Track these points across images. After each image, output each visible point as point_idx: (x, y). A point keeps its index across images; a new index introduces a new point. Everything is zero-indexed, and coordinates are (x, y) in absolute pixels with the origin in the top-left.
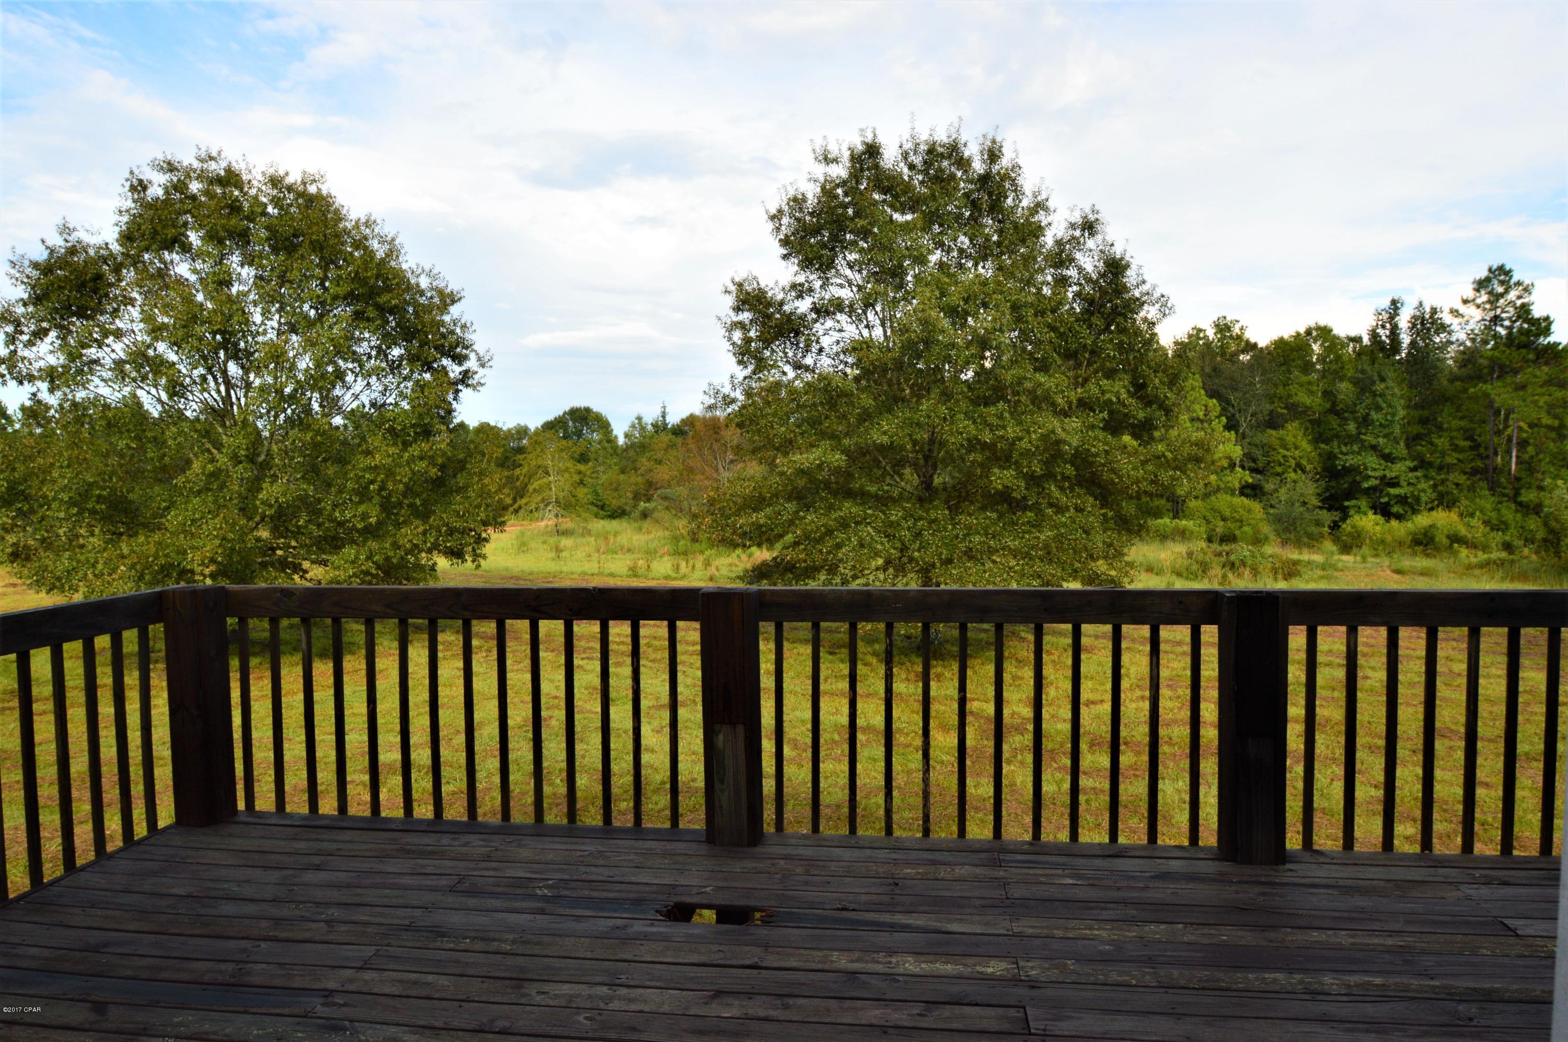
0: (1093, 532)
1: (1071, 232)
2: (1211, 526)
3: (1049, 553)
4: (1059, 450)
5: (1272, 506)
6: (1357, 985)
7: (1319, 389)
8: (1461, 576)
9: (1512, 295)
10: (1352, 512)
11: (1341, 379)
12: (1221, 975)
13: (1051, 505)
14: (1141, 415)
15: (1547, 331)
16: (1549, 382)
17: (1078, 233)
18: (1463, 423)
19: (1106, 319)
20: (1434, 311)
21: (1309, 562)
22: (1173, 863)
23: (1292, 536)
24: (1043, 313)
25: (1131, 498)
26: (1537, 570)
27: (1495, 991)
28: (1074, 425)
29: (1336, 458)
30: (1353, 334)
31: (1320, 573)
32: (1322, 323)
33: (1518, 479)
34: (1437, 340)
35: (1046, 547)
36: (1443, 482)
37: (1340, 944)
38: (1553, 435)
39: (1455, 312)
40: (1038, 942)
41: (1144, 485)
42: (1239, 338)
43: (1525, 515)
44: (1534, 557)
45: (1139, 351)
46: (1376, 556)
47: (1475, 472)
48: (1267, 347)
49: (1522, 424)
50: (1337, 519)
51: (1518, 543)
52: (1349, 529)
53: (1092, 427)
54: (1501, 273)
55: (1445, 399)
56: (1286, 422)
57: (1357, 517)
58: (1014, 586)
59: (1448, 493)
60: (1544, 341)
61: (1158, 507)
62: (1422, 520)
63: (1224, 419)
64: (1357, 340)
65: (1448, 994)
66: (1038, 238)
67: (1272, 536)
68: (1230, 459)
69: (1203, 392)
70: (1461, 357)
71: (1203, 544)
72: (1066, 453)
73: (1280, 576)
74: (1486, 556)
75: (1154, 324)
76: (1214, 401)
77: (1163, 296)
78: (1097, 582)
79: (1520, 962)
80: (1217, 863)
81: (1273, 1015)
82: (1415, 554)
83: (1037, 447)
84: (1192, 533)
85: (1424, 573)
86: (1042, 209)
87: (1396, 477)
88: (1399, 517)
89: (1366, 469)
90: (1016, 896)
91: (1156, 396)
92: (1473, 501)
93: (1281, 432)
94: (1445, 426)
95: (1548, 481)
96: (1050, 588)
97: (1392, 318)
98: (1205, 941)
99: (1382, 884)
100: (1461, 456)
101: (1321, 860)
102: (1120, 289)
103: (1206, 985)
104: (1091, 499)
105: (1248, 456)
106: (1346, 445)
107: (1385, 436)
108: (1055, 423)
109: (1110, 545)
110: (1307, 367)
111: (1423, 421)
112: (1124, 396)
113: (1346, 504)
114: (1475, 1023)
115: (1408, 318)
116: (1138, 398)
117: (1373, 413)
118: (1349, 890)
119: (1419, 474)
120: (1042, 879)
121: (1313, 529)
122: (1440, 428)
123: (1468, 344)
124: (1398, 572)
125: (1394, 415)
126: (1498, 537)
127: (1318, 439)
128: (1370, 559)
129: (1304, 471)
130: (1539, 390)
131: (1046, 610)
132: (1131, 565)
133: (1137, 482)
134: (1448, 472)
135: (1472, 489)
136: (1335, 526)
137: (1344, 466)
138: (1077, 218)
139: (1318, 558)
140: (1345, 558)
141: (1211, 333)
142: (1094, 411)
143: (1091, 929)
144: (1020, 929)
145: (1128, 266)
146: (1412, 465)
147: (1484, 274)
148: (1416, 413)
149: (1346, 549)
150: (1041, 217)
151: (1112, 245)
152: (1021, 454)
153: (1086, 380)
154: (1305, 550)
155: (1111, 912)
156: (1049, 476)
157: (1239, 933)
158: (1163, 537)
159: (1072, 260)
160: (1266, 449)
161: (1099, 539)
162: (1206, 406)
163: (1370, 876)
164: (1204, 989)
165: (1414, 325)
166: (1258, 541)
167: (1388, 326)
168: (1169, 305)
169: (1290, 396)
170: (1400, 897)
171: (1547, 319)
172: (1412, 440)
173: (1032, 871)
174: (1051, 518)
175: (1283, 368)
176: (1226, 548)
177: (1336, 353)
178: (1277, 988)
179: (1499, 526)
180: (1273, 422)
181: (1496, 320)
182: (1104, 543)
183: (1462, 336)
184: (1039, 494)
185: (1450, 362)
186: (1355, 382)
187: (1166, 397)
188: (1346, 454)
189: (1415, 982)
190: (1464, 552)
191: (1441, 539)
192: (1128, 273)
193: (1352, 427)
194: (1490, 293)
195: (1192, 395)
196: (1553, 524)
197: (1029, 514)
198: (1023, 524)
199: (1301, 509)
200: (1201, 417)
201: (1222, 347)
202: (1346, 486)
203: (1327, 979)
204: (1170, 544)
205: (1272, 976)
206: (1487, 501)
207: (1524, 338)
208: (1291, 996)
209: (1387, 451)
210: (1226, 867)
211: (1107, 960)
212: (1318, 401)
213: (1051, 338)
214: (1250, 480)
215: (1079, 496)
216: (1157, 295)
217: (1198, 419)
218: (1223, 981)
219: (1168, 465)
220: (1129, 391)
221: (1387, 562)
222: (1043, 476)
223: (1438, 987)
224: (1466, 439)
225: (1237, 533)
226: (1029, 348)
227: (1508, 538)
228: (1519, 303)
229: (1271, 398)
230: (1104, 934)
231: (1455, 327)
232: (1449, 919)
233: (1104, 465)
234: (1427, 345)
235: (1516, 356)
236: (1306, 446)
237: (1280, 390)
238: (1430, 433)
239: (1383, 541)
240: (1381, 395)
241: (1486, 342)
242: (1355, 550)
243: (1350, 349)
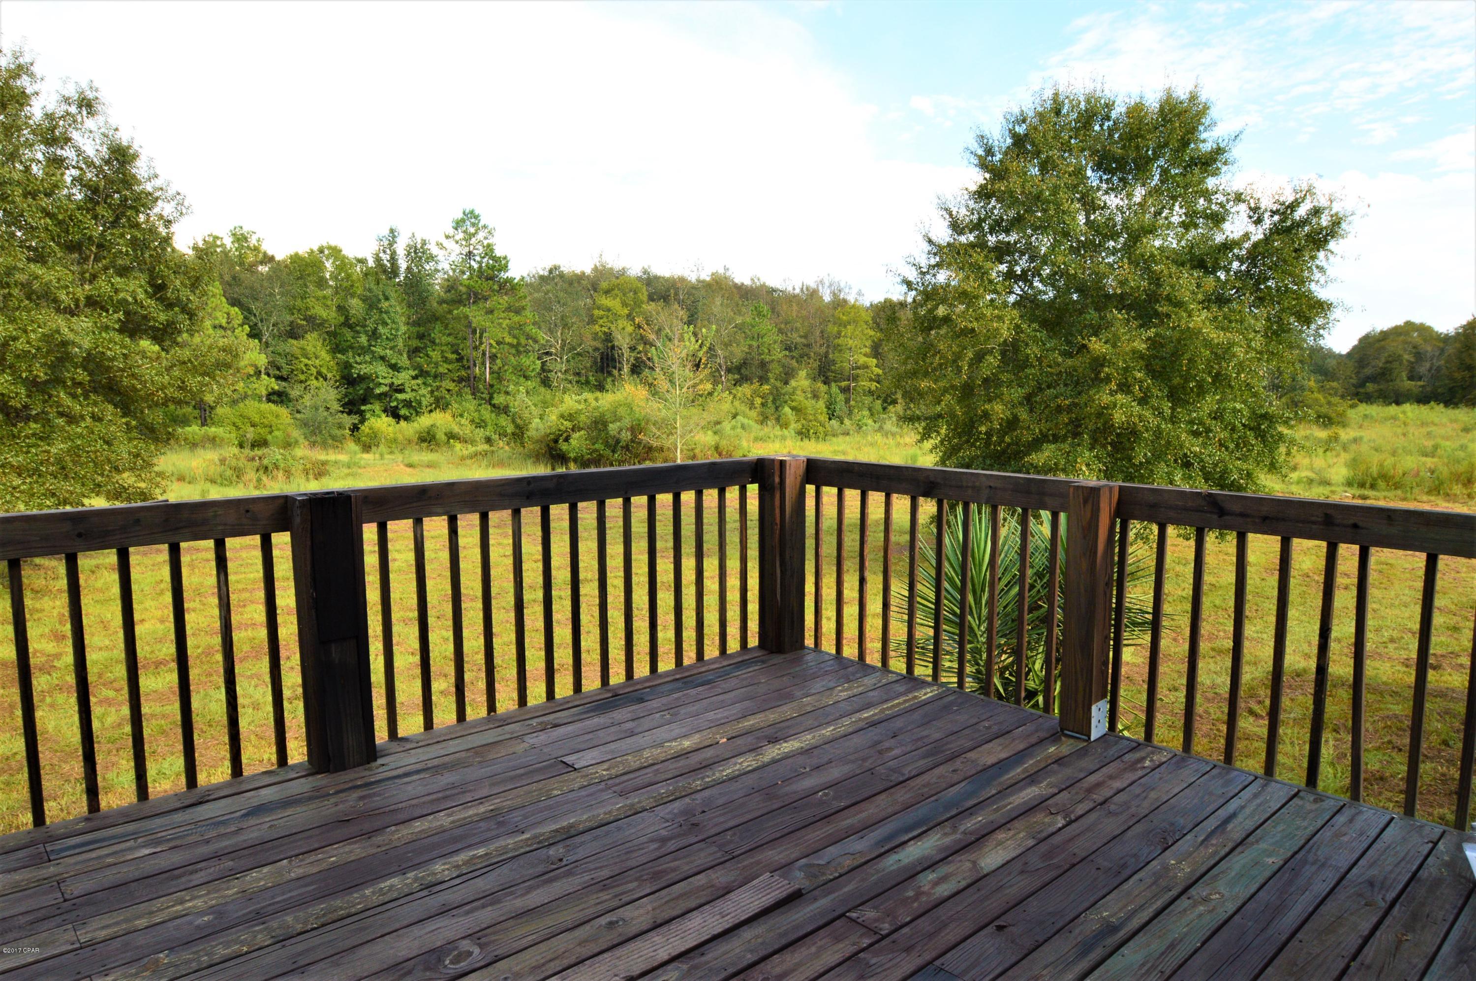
0: (116, 442)
1: (65, 107)
2: (241, 432)
3: (63, 468)
4: (67, 353)
5: (298, 412)
6: (466, 863)
7: (333, 303)
8: (457, 466)
9: (481, 235)
10: (368, 415)
11: (353, 296)
12: (338, 903)
13: (61, 414)
14: (163, 317)
15: (505, 268)
16: (509, 309)
17: (73, 109)
18: (450, 339)
19: (114, 211)
20: (424, 243)
21: (336, 462)
22: (263, 792)
23: (319, 439)
24: (34, 195)
25: (157, 404)
26: (510, 458)
27: (571, 826)
28: (84, 325)
29: (352, 367)
30: (360, 256)
31: (346, 471)
32: (333, 243)
33: (492, 386)
34: (428, 268)
35: (59, 461)
36: (438, 388)
37: (442, 826)
38: (513, 351)
39: (440, 245)
40: (117, 943)
41: (170, 391)
42: (256, 249)
43: (498, 415)
44: (507, 448)
45: (155, 249)
46: (391, 453)
47: (461, 380)
48: (284, 261)
49: (492, 341)
50: (356, 422)
51: (495, 437)
52: (367, 430)
53: (106, 328)
54: (471, 216)
55: (435, 318)
56: (306, 332)
57: (373, 420)
58: (21, 509)
59: (442, 398)
60: (504, 275)
61: (184, 415)
62: (424, 421)
63: (247, 327)
64: (362, 261)
65: (539, 843)
66: (22, 105)
67: (301, 440)
68: (256, 367)
69: (224, 300)
70: (446, 284)
71: (235, 450)
72: (76, 356)
73: (311, 476)
74: (474, 449)
75: (170, 222)
76: (236, 309)
77: (179, 194)
78: (124, 495)
79: (583, 793)
80: (310, 779)
81: (397, 926)
82: (421, 449)
83: (38, 349)
84: (222, 440)
85: (430, 465)
86: (26, 73)
87: (402, 385)
88: (406, 418)
89: (377, 377)
90: (76, 893)
91: (178, 299)
92: (460, 404)
93: (302, 342)
94: (437, 341)
95: (511, 388)
96: (68, 508)
97: (391, 245)
98: (315, 870)
99: (463, 754)
100: (450, 367)
101: (409, 746)
102: (128, 181)
103: (323, 920)
104: (110, 407)
105: (272, 364)
106: (359, 355)
107: (391, 348)
108: (60, 322)
109: (137, 456)
110: (321, 283)
111: (421, 337)
112: (141, 296)
113: (363, 408)
114: (564, 863)
115: (404, 246)
116: (157, 299)
117: (380, 327)
118: (437, 770)
119: (419, 381)
120: (110, 860)
121: (338, 432)
122: (433, 342)
123: (451, 273)
124: (410, 466)
125: (397, 330)
126: (480, 433)
127: (336, 349)
128: (387, 456)
129: (325, 379)
130: (503, 315)
131: (80, 535)
132: (160, 474)
133: (163, 388)
134: (441, 381)
135: (459, 394)
136: (355, 428)
137: (359, 375)
138: (71, 92)
139: (343, 458)
140: (365, 456)
141: (228, 242)
142: (107, 311)
143: (182, 902)
144: (89, 936)
145: (135, 156)
146: (414, 373)
147: (460, 216)
148: (415, 329)
149: (367, 448)
150: (24, 82)
151: (117, 129)
152: (18, 356)
153: (94, 277)
154: (331, 451)
155: (202, 873)
156: (58, 381)
157: (347, 849)
158: (193, 445)
159: (68, 140)
160: (289, 357)
161: (123, 450)
162: (228, 314)
163: (453, 750)
164: (323, 925)
165: (409, 254)
166: (288, 445)
167: (388, 251)
168: (186, 204)
169: (307, 309)
170: (480, 762)
171: (505, 258)
172: (414, 352)
173: (94, 855)
174: (62, 429)
175: (300, 282)
176: (258, 452)
177: (346, 272)
178: (395, 895)
179: (480, 424)
180: (293, 333)
181: (470, 254)
182: (130, 453)
183: (447, 267)
184: (45, 401)
185: (437, 287)
186: (364, 300)
187: (188, 299)
188: (360, 364)
189: (511, 841)
190: (458, 446)
191: (441, 436)
192: (138, 163)
193: (363, 339)
194: (465, 232)
195: (213, 302)
196: (519, 421)
197: (33, 425)
198: (27, 437)
199: (325, 414)
200: (224, 324)
201: (240, 255)
202: (361, 392)
203: (438, 867)
204: (200, 451)
205: (388, 883)
206: (470, 404)
207: (490, 272)
208: (410, 898)
209: (393, 361)
210: (321, 780)
211: (207, 934)
212: (334, 315)
213: (47, 225)
214: (276, 388)
215: (95, 404)
216: (171, 192)
217: (221, 327)
218: (341, 908)
219: (195, 371)
220: (146, 291)
221: (399, 457)
222: (46, 382)
223: (528, 839)
224: (453, 353)
225: (269, 437)
226: (19, 234)
227: (488, 433)
228: (486, 242)
229: (291, 310)
230: (199, 903)
231: (440, 258)
232: (522, 771)
233: (123, 370)
234: (419, 272)
235: (487, 285)
236: (325, 355)
237: (299, 303)
238: (426, 347)
239: (395, 440)
240: (387, 312)
241: (463, 273)
242: (374, 449)
243: (358, 269)
